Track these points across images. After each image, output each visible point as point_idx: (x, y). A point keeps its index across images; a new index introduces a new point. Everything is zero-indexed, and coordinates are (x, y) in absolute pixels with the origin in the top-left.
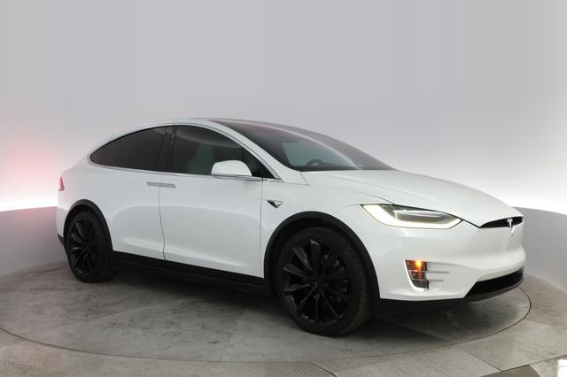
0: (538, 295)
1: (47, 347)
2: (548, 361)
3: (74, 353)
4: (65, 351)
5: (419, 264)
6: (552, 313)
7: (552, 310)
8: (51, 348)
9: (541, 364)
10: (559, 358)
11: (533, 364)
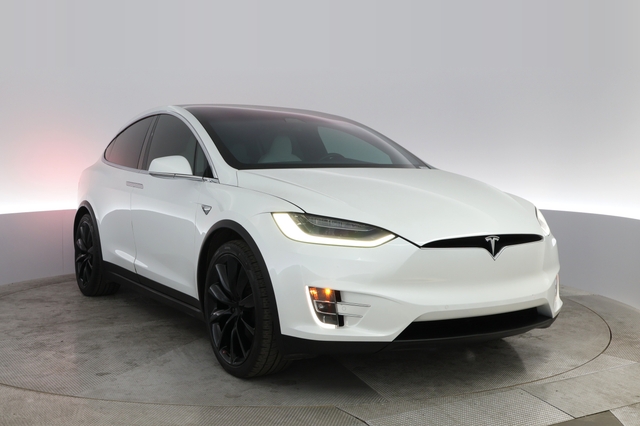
1: (8, 389)
3: (42, 396)
4: (31, 393)
5: (328, 292)
8: (13, 389)
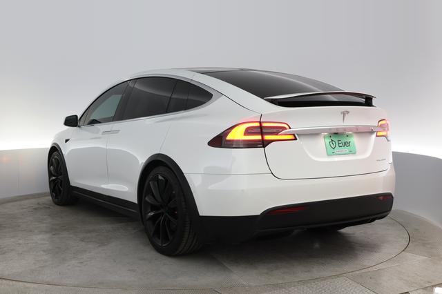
0: (417, 230)
2: (425, 288)
6: (429, 246)
7: (429, 244)
9: (419, 291)
10: (435, 286)
11: (411, 292)
